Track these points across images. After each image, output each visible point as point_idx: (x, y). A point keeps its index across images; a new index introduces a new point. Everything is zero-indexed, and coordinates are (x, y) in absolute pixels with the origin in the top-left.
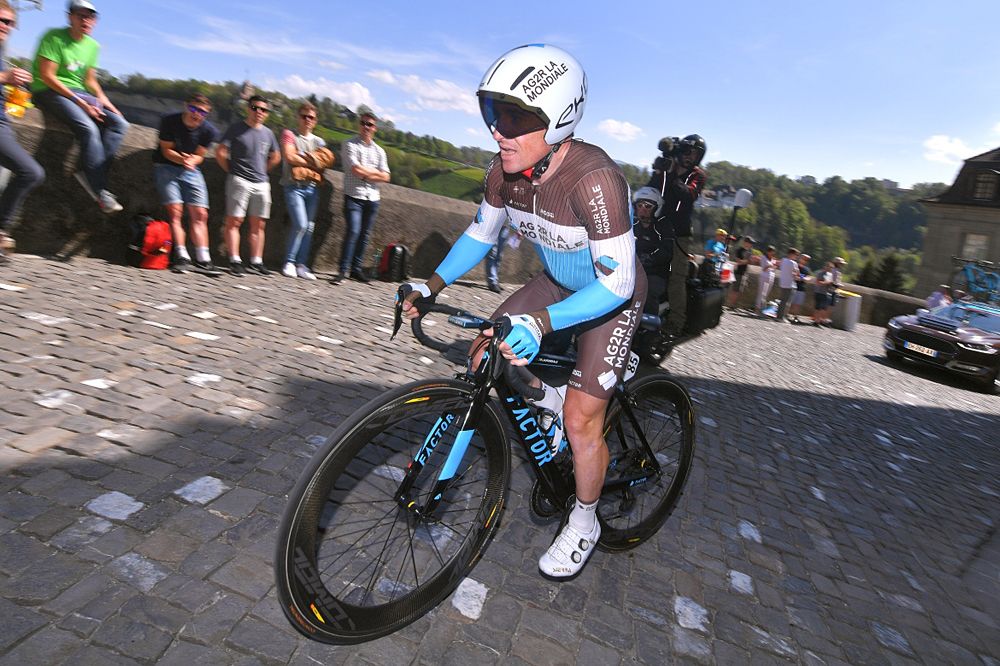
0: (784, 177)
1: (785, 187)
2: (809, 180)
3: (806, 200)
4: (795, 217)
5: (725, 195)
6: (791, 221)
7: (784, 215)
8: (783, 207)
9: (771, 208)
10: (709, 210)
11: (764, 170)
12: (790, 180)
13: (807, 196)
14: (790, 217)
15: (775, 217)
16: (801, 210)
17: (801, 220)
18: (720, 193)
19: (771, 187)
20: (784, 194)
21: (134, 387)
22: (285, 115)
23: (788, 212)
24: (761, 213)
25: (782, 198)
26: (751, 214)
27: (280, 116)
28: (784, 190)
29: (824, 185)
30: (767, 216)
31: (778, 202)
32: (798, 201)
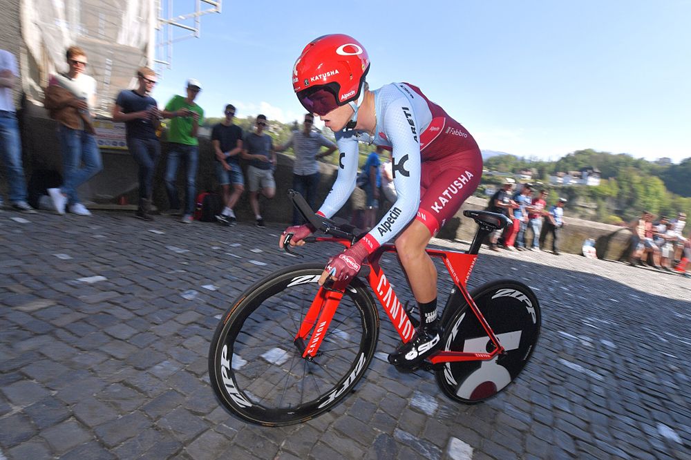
0: (642, 159)
1: (642, 166)
2: (664, 161)
3: (663, 176)
4: (652, 190)
5: (590, 175)
6: (647, 193)
7: (641, 189)
8: (641, 183)
9: (630, 184)
10: (577, 186)
11: (624, 154)
12: (648, 162)
13: (662, 174)
14: (647, 191)
15: (633, 190)
16: (658, 185)
17: (657, 193)
18: (585, 173)
19: (631, 168)
20: (642, 172)
21: (229, 291)
22: (280, 133)
23: (646, 186)
24: (621, 188)
25: (641, 175)
26: (612, 189)
27: (278, 135)
28: (642, 169)
29: (681, 165)
30: (627, 189)
31: (637, 178)
32: (655, 178)
